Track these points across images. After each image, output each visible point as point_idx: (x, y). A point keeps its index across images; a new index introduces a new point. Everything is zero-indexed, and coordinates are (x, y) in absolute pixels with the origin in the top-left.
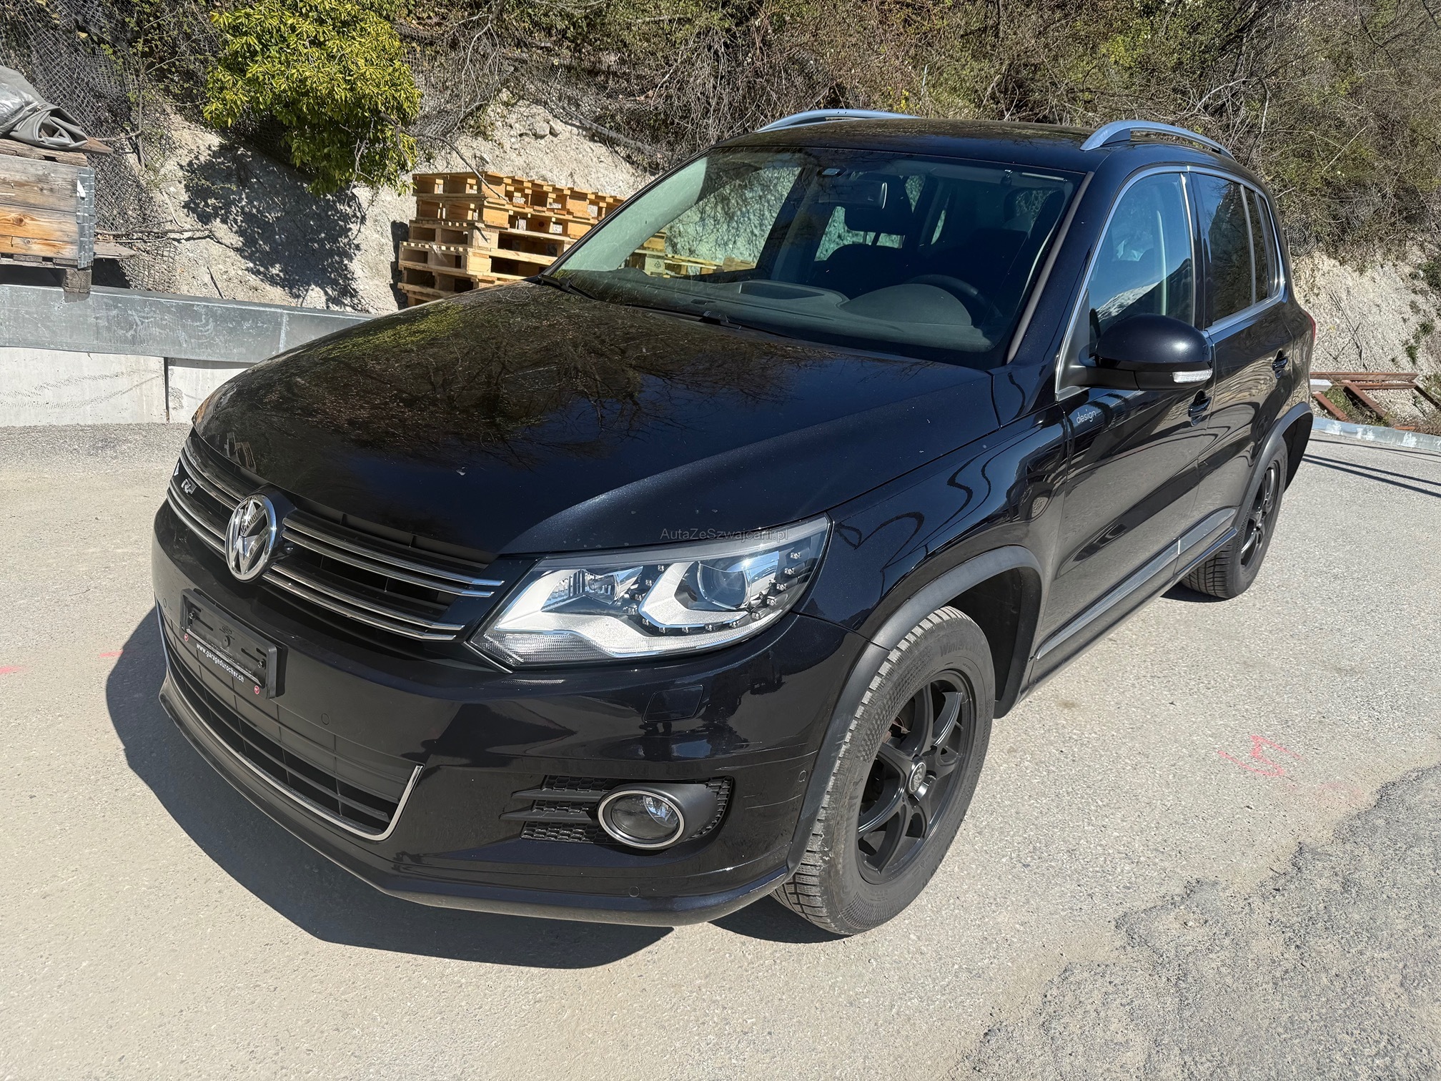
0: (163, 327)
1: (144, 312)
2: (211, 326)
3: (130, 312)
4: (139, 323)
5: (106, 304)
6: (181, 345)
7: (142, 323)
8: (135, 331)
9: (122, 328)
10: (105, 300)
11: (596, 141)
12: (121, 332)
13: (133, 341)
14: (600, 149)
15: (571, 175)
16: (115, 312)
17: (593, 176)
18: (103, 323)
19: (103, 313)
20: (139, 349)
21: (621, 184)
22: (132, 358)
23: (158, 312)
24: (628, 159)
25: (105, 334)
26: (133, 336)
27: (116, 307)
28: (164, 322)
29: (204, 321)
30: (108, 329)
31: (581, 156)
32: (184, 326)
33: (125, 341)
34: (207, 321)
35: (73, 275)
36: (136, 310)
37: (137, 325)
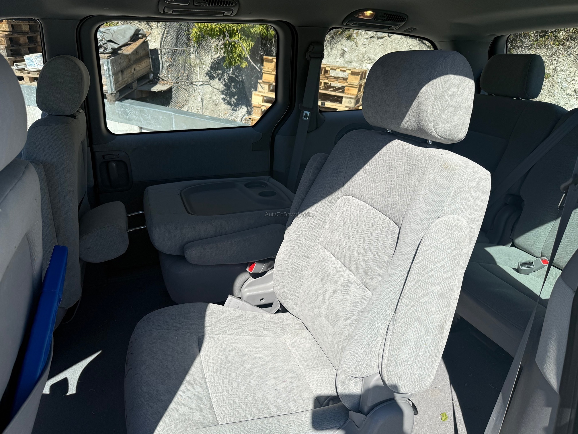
0: (136, 116)
1: (130, 110)
2: (149, 117)
3: (126, 110)
4: (130, 114)
5: (120, 106)
6: (142, 122)
7: (130, 113)
8: (129, 116)
9: (125, 115)
10: (119, 105)
12: (125, 116)
13: (129, 120)
16: (122, 109)
18: (120, 113)
19: (119, 109)
20: (131, 122)
22: (130, 125)
23: (134, 110)
25: (121, 116)
26: (129, 118)
27: (123, 107)
28: (136, 114)
29: (147, 115)
30: (122, 115)
32: (142, 116)
33: (127, 119)
34: (148, 115)
35: (108, 96)
36: (128, 109)
37: (129, 114)
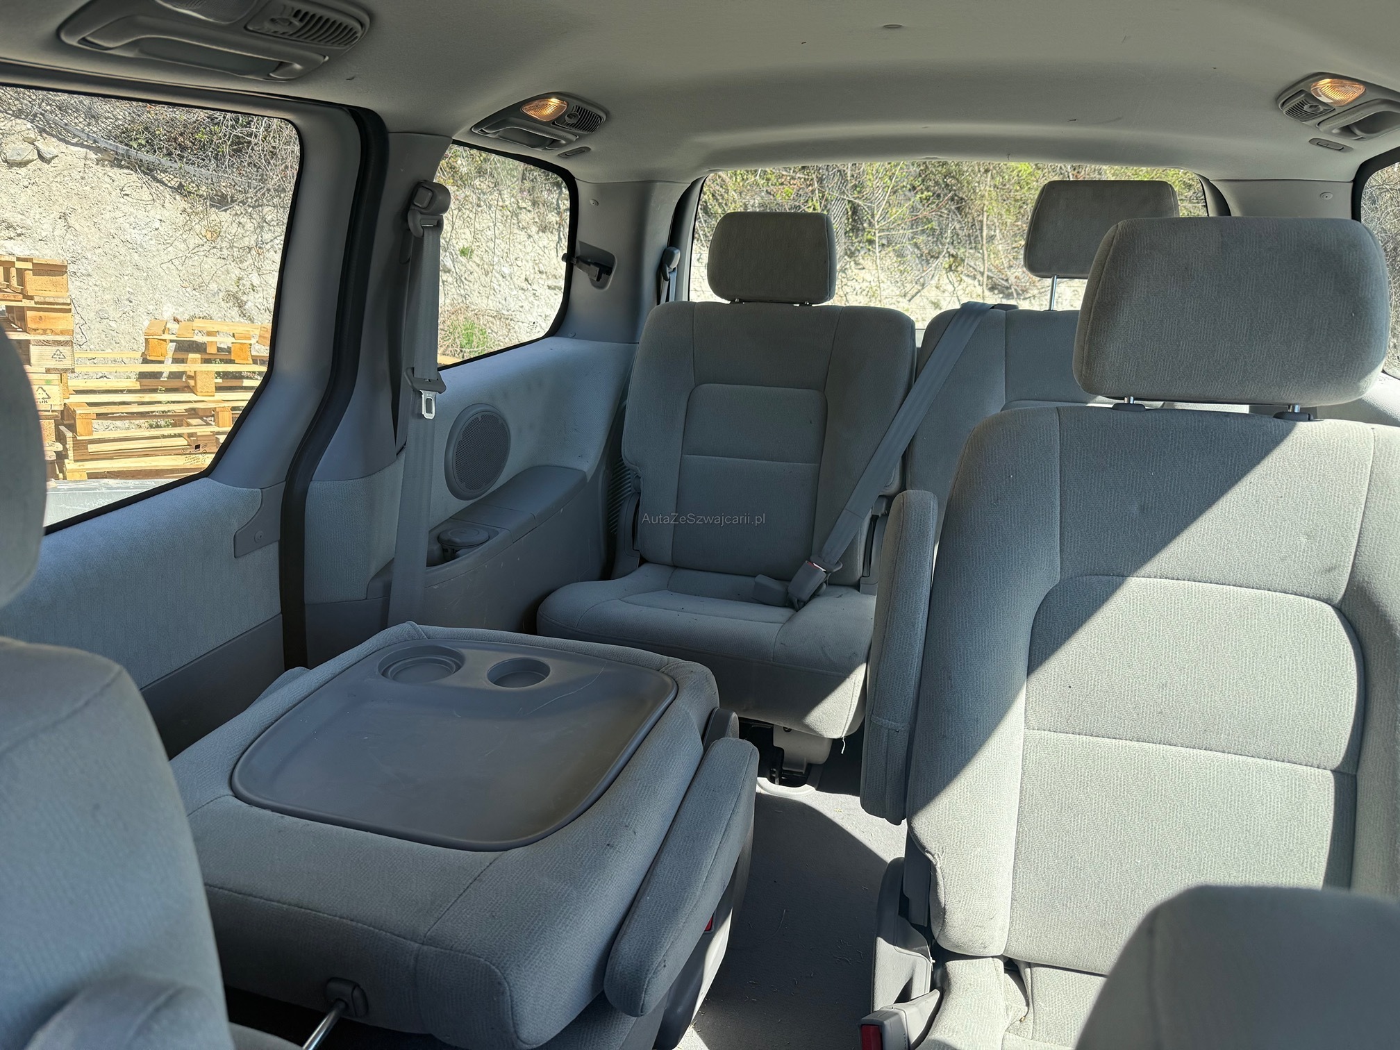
11: (121, 167)
14: (128, 178)
15: (64, 216)
17: (107, 216)
21: (157, 224)
24: (179, 189)
31: (88, 188)
